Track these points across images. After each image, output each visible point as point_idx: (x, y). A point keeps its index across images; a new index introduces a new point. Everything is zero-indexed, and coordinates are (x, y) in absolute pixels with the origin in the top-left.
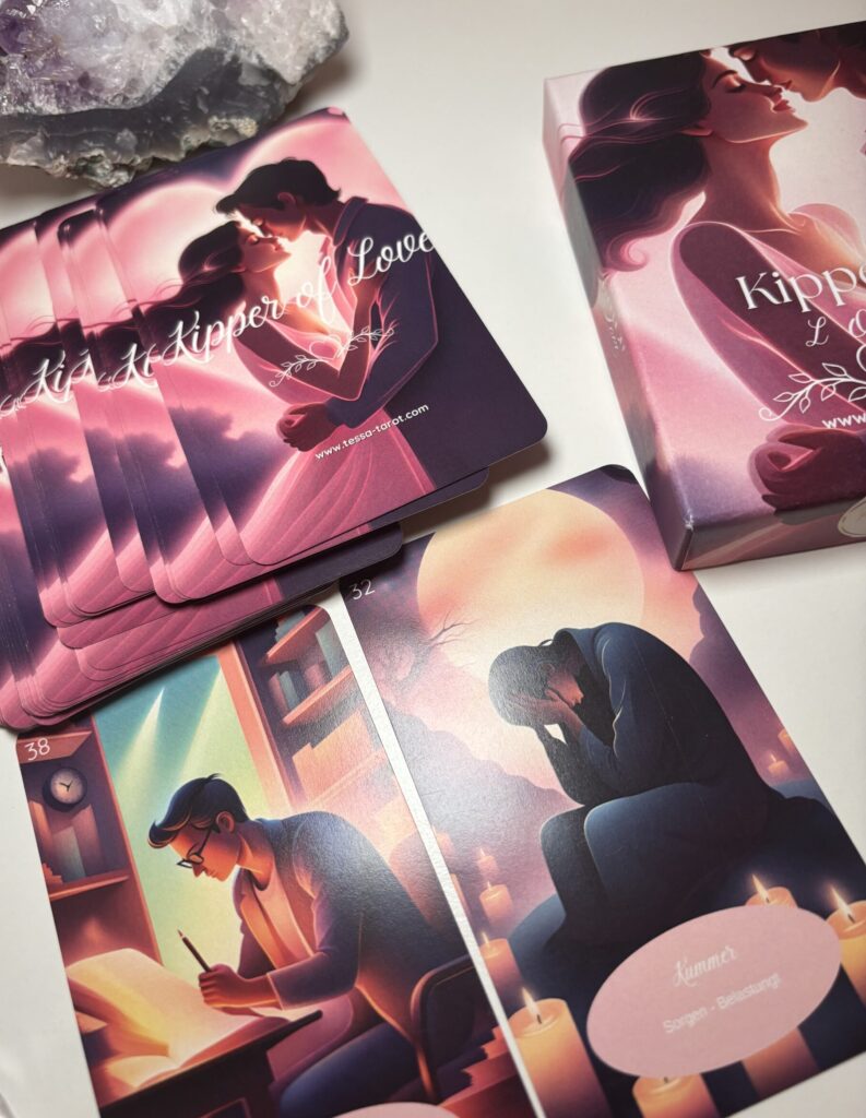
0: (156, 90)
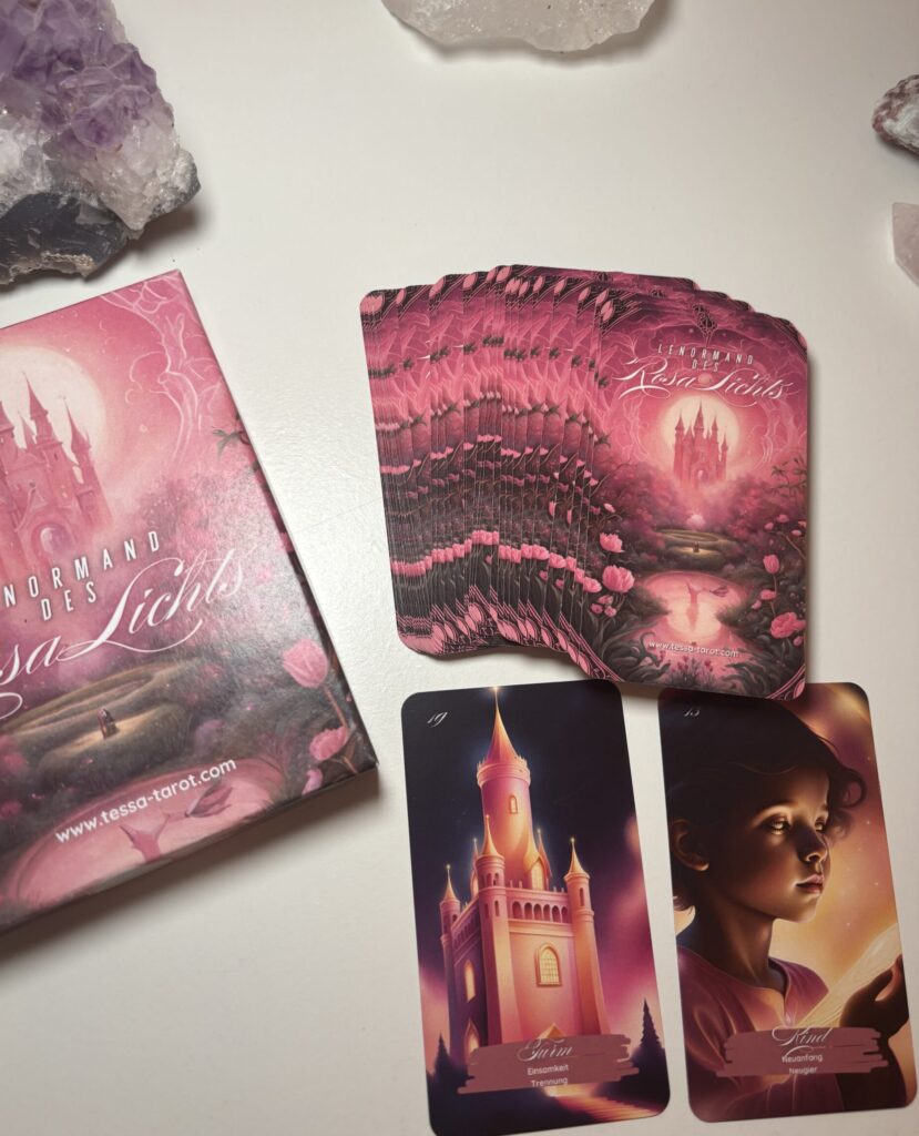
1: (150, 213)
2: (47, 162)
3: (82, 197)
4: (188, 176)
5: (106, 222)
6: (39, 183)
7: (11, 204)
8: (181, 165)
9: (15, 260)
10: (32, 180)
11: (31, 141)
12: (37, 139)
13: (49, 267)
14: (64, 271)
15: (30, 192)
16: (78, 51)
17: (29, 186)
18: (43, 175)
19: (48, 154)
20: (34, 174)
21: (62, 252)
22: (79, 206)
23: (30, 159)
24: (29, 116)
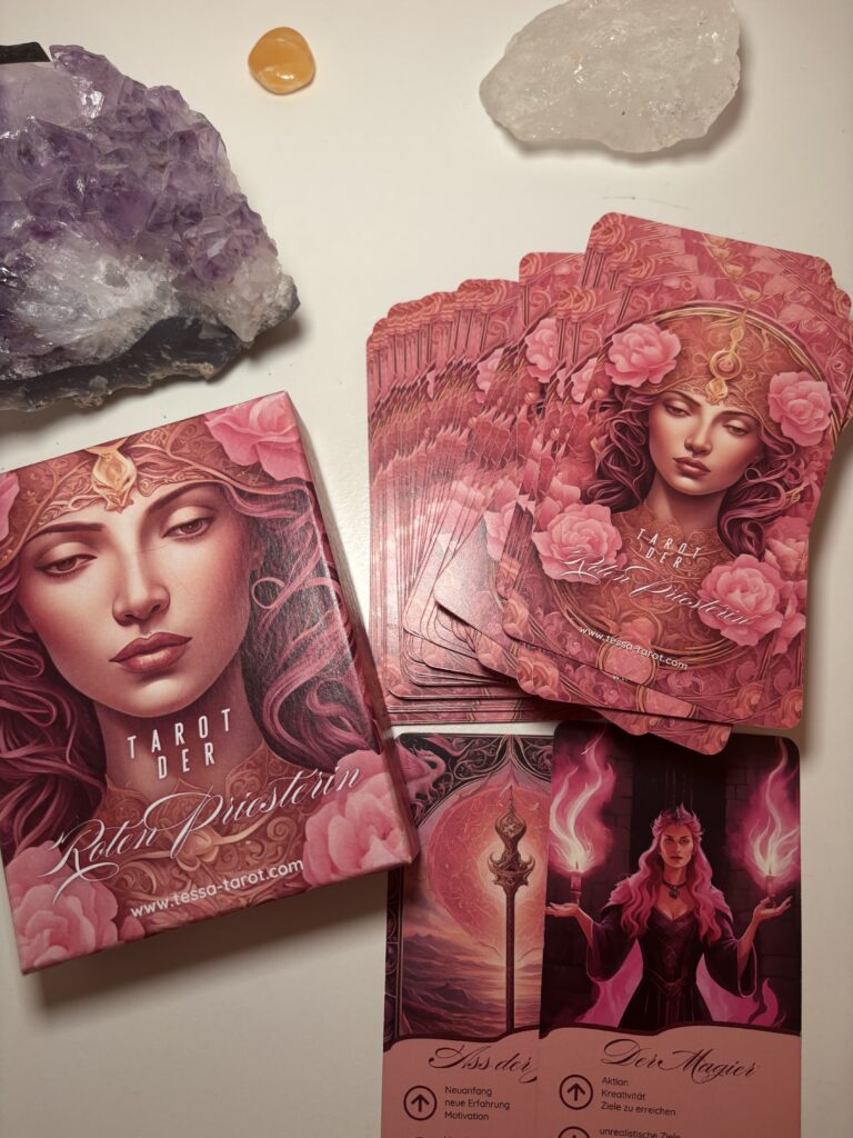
0: (124, 349)
1: (259, 328)
2: (176, 294)
3: (204, 317)
4: (290, 296)
5: (224, 336)
6: (169, 310)
7: (147, 328)
8: (283, 287)
9: (152, 370)
10: (163, 308)
11: (163, 279)
12: (167, 276)
13: (180, 373)
14: (191, 375)
15: (162, 317)
16: (198, 205)
17: (162, 313)
18: (173, 303)
19: (177, 288)
20: (165, 304)
21: (189, 362)
22: (201, 326)
23: (162, 292)
24: (160, 260)
